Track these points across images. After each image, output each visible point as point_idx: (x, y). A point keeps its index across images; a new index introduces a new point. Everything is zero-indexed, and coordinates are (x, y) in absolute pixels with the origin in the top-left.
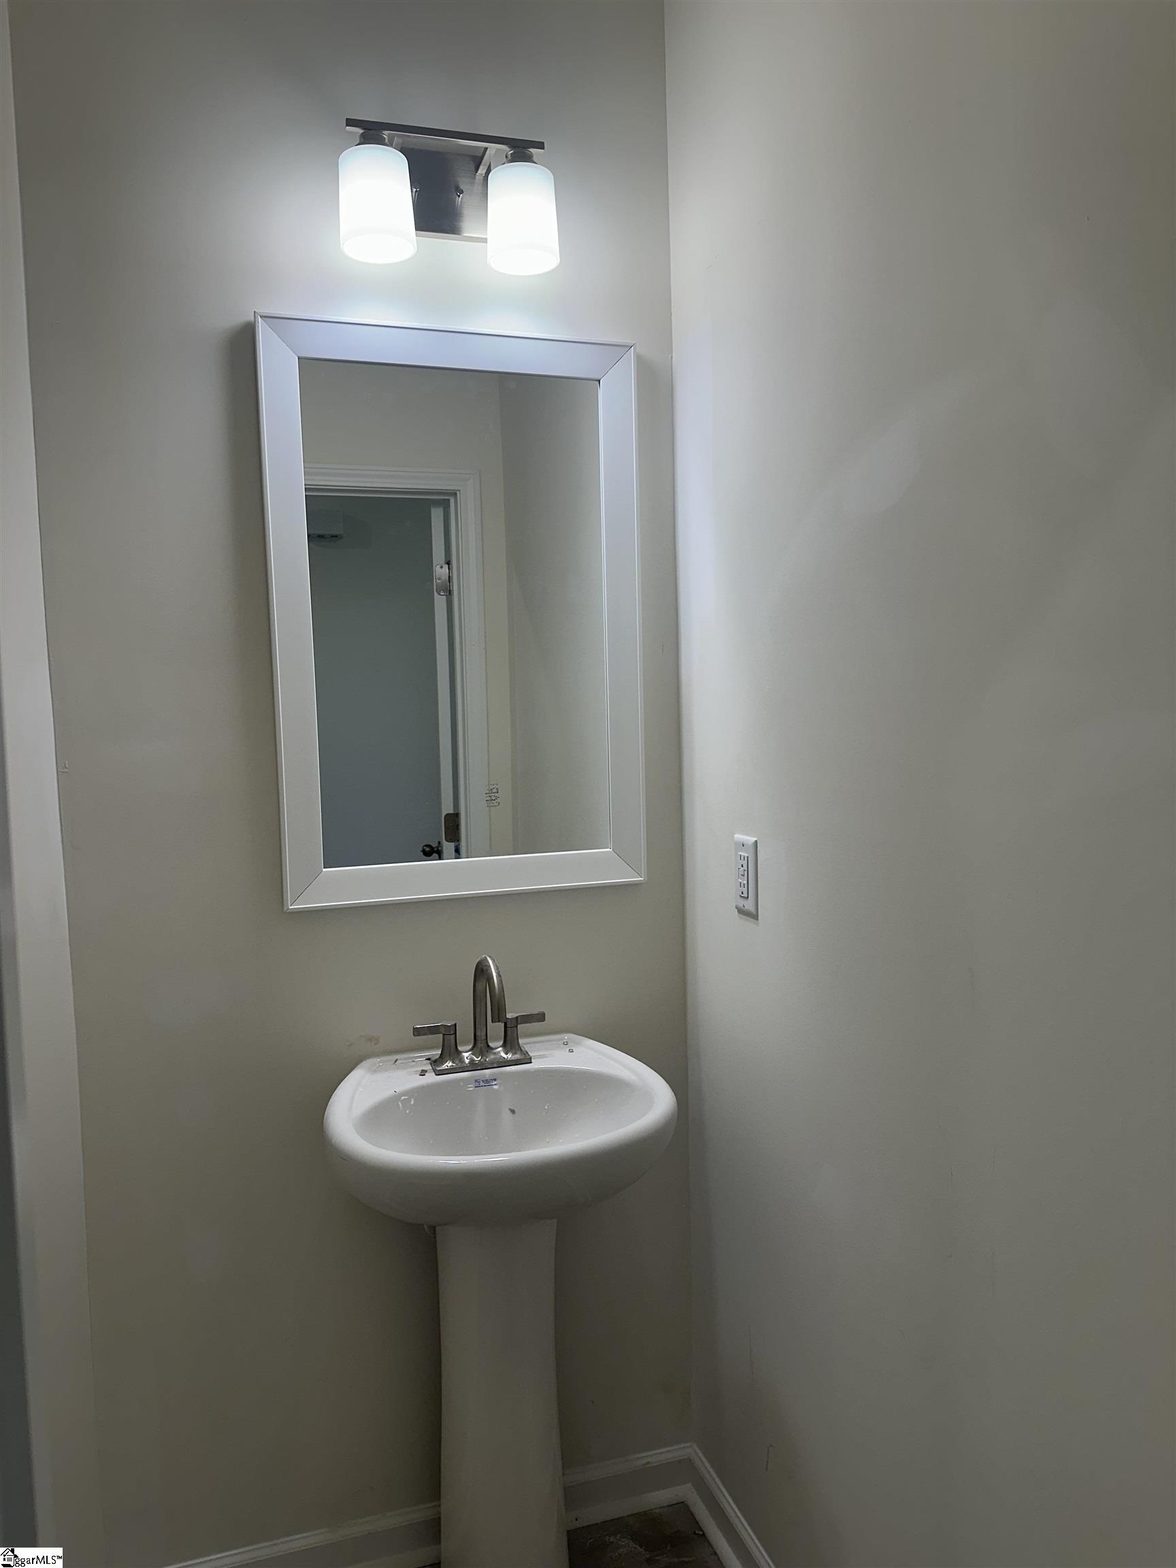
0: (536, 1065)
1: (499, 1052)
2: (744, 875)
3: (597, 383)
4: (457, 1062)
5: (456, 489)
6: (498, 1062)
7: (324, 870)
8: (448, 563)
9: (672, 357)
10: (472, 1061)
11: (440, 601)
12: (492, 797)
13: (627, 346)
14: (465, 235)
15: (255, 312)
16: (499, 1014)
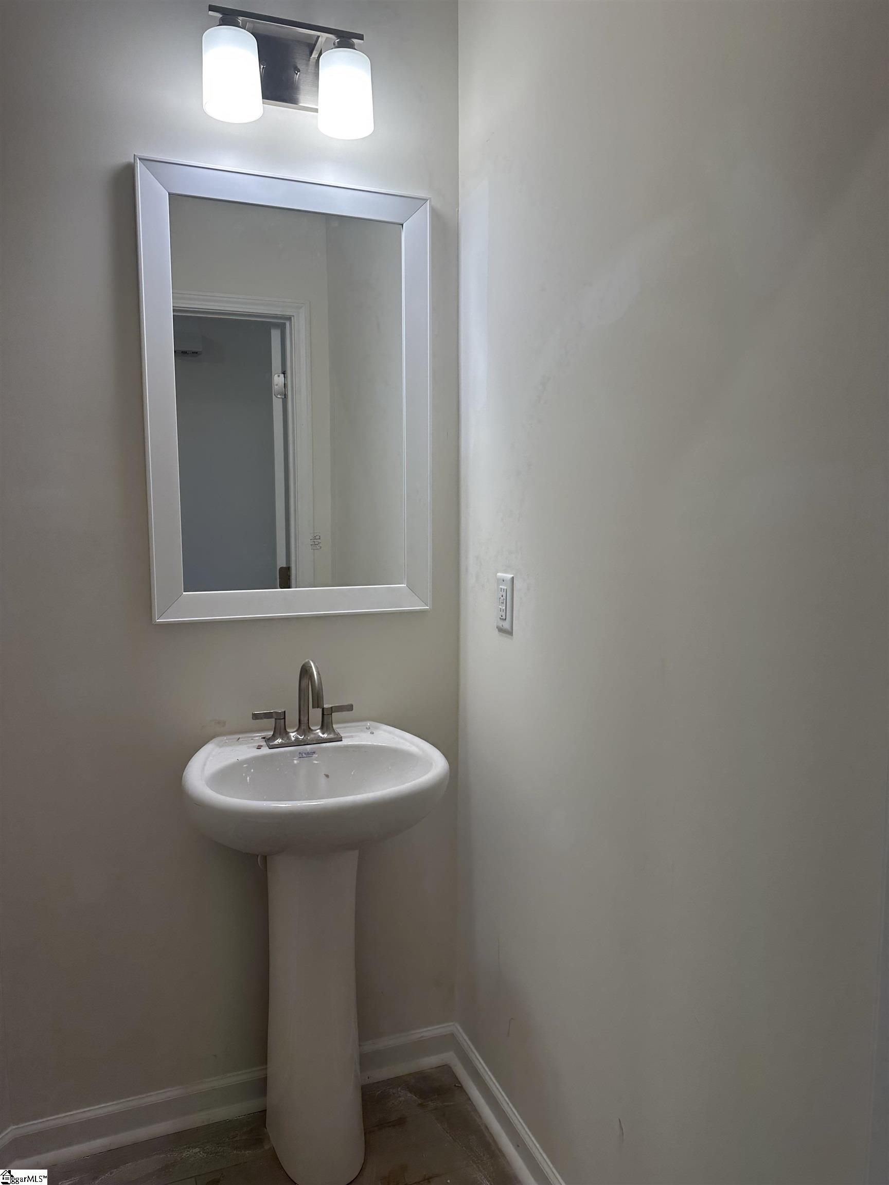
0: (345, 742)
1: (318, 733)
2: (503, 603)
3: (401, 226)
4: (285, 739)
5: (292, 315)
6: (317, 740)
7: (184, 593)
8: (284, 373)
9: (458, 210)
10: (297, 739)
11: (277, 403)
12: (316, 542)
13: (424, 199)
14: (300, 105)
15: (134, 155)
16: (318, 702)
